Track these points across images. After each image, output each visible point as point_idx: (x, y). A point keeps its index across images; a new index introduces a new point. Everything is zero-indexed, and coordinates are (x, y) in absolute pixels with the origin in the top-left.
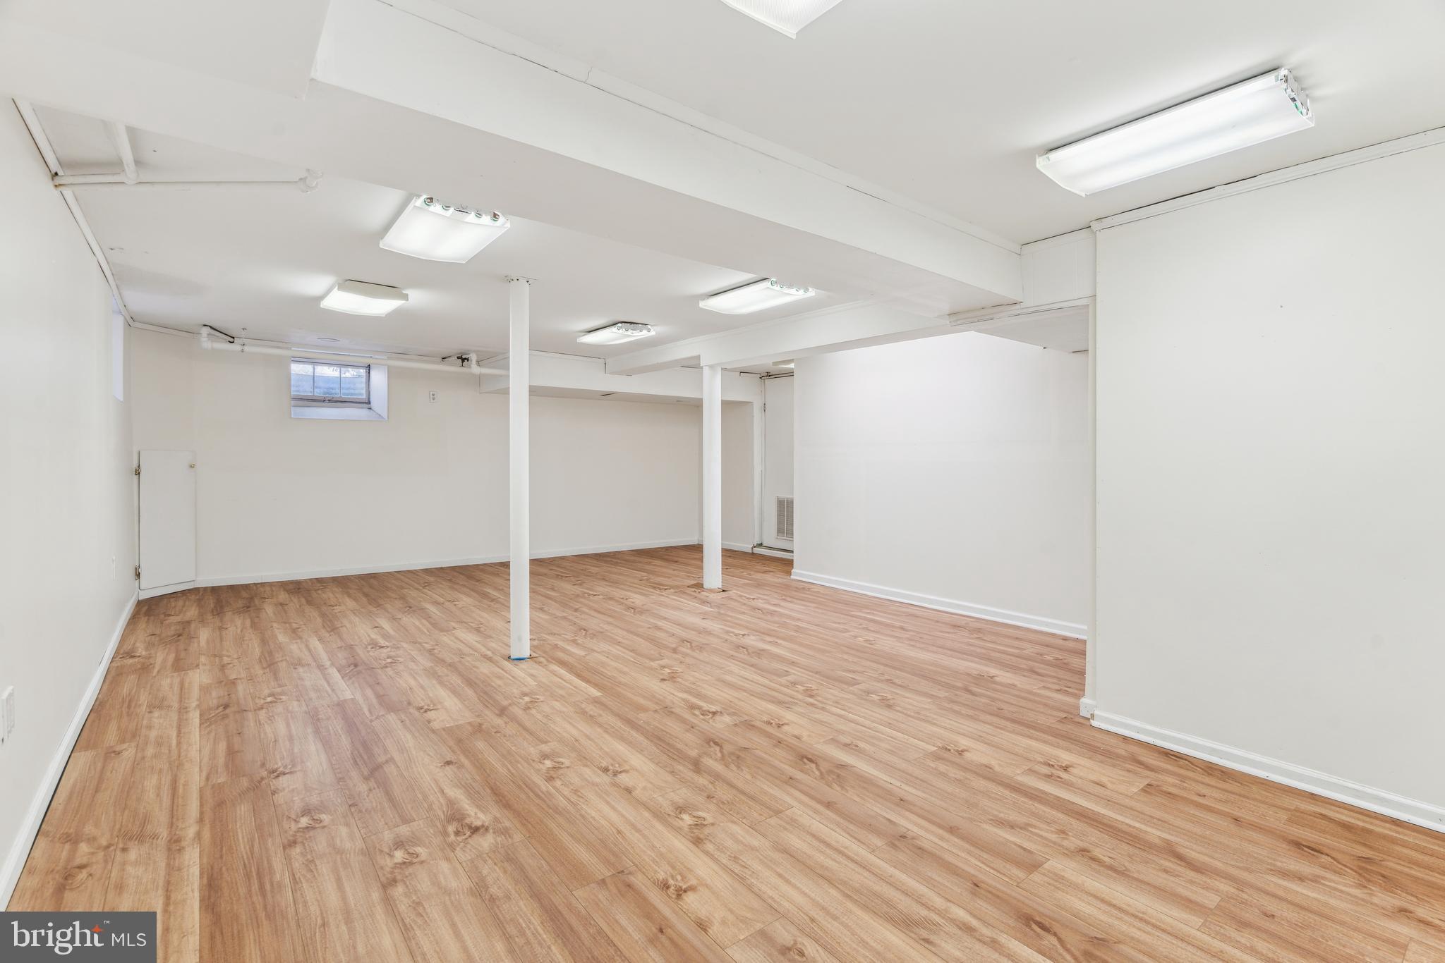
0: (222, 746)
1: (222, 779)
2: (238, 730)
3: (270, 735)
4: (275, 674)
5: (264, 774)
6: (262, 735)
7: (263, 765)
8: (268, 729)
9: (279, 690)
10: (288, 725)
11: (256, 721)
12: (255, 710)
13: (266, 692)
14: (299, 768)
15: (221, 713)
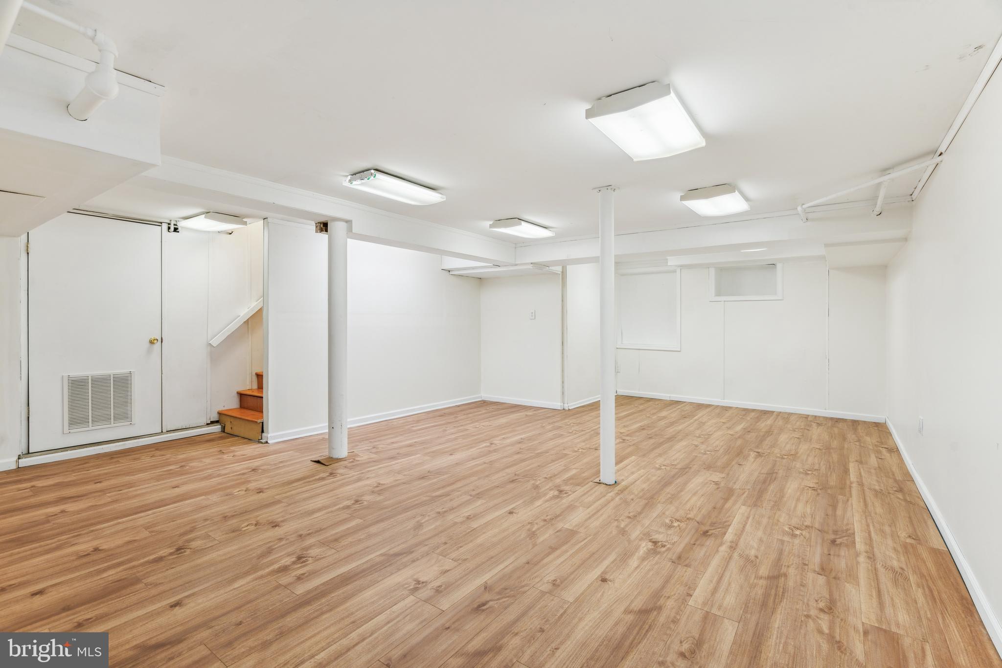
0: (839, 512)
1: (840, 497)
2: (828, 518)
3: (809, 506)
4: (779, 560)
5: (819, 491)
6: (813, 508)
7: (818, 494)
8: (808, 511)
9: (786, 538)
10: (796, 507)
11: (814, 518)
12: (812, 527)
13: (797, 541)
14: (802, 487)
15: (838, 537)
